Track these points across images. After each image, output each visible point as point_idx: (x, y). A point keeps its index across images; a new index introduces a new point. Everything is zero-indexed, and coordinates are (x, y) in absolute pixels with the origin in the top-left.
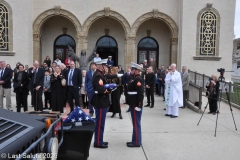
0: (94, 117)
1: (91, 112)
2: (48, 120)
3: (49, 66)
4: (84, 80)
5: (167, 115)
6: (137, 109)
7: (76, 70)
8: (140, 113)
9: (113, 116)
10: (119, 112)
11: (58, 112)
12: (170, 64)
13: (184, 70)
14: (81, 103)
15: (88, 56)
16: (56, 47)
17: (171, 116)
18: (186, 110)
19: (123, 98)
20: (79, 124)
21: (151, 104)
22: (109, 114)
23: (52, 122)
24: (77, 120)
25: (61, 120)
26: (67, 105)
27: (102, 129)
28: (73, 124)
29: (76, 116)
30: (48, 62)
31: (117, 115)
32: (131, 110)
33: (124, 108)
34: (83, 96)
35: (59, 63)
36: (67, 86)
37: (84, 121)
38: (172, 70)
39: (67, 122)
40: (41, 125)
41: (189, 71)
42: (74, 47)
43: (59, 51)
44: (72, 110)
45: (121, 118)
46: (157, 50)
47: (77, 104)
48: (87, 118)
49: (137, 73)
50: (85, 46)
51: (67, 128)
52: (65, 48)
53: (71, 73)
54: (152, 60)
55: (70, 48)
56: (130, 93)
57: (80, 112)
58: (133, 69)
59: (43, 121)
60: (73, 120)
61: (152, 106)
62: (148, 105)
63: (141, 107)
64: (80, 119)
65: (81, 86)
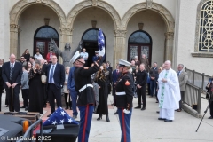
0: (78, 118)
1: (75, 114)
2: (26, 122)
3: (28, 60)
4: (67, 77)
5: (161, 119)
6: (126, 111)
7: (58, 65)
8: (129, 116)
9: (99, 119)
10: (107, 113)
11: (37, 113)
12: (165, 60)
13: (180, 69)
14: (63, 103)
15: (72, 50)
16: (36, 39)
17: (165, 120)
18: (183, 114)
19: (110, 98)
20: (60, 127)
21: (142, 106)
22: (95, 116)
23: (30, 124)
24: (59, 123)
25: (41, 122)
26: (48, 104)
27: (88, 132)
28: (54, 128)
29: (58, 118)
30: (27, 57)
31: (104, 117)
32: (120, 112)
33: (112, 110)
34: (66, 95)
35: (40, 57)
37: (66, 123)
38: (166, 68)
39: (48, 125)
40: (17, 127)
41: (186, 69)
42: (57, 40)
43: (40, 44)
44: (53, 111)
45: (108, 121)
46: (150, 45)
47: (59, 104)
48: (70, 121)
49: (125, 70)
50: (70, 39)
51: (47, 131)
52: (46, 40)
53: (53, 69)
54: (144, 56)
55: (53, 42)
56: (118, 94)
57: (63, 113)
58: (121, 66)
59: (20, 123)
60: (54, 123)
61: (144, 108)
62: (139, 107)
63: (130, 109)
64: (62, 121)
65: (63, 84)
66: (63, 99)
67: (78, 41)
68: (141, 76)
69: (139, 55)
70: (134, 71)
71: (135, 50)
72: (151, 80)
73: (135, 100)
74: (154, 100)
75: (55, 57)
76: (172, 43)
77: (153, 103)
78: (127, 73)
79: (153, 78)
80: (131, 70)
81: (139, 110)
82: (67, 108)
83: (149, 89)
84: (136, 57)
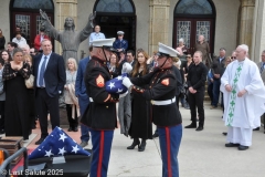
0: (90, 146)
16: (14, 11)
17: (239, 146)
24: (56, 154)
25: (25, 153)
29: (55, 145)
36: (35, 89)
37: (69, 154)
39: (37, 158)
42: (51, 13)
43: (22, 20)
48: (75, 149)
52: (32, 13)
54: (202, 38)
55: (44, 15)
57: (63, 137)
58: (162, 55)
60: (49, 153)
61: (201, 127)
64: (62, 151)
65: (63, 89)
67: (89, 12)
68: (196, 73)
71: (185, 28)
72: (215, 79)
75: (48, 42)
76: (252, 13)
78: (172, 68)
80: (179, 63)
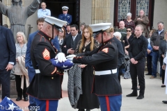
66: (13, 84)
69: (133, 11)
70: (124, 37)
72: (154, 50)
73: (126, 83)
74: (158, 82)
77: (156, 87)
79: (157, 48)
81: (134, 99)
82: (19, 99)
83: (149, 65)
84: (129, 14)
